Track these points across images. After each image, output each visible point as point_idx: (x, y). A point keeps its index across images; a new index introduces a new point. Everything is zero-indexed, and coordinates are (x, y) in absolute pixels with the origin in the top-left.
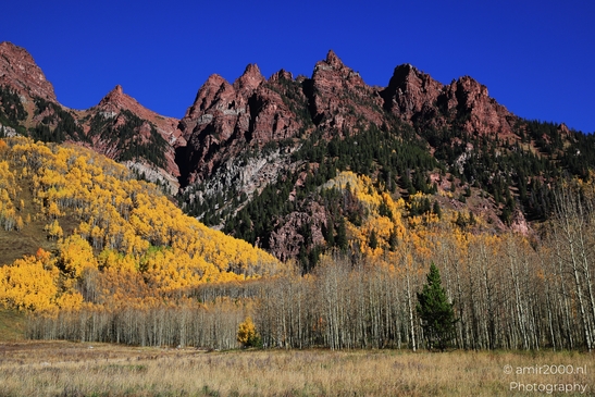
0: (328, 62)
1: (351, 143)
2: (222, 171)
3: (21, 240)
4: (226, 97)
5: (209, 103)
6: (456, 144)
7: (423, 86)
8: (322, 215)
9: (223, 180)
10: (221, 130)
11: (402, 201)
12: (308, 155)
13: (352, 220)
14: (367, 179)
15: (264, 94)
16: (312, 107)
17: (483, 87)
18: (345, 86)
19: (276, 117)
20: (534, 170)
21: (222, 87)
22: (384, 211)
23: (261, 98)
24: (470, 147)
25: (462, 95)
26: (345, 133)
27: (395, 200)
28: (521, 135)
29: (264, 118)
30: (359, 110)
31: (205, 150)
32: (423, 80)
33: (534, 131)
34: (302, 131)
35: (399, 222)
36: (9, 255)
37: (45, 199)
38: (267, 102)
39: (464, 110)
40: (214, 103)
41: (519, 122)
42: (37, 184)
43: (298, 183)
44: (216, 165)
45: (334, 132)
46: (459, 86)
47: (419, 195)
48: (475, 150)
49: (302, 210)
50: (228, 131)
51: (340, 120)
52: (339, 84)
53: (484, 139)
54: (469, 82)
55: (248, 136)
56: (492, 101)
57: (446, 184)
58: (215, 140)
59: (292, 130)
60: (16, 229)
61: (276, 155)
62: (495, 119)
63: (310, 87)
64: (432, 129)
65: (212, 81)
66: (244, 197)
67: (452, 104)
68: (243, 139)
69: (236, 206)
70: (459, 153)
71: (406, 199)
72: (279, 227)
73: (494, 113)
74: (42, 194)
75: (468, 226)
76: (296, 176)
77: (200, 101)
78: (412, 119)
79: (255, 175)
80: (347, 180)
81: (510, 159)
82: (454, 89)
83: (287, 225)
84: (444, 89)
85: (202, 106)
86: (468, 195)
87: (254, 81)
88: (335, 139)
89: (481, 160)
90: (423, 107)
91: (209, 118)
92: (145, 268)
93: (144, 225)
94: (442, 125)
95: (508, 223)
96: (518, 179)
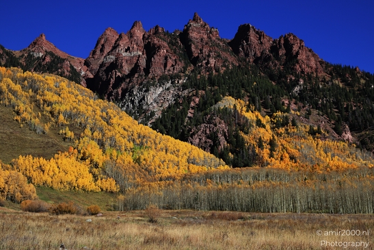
0: (195, 20)
1: (223, 77)
2: (130, 95)
3: (50, 140)
4: (124, 43)
5: (107, 49)
6: (291, 79)
7: (260, 39)
8: (223, 126)
9: (132, 102)
10: (122, 67)
11: (267, 117)
12: (194, 84)
13: (242, 130)
14: (242, 101)
15: (156, 42)
16: (189, 52)
17: (301, 40)
18: (210, 38)
19: (166, 58)
20: (347, 98)
21: (120, 37)
22: (259, 123)
23: (154, 44)
24: (302, 82)
25: (288, 46)
26: (217, 71)
27: (264, 117)
28: (331, 74)
29: (157, 59)
30: (224, 55)
31: (112, 81)
32: (260, 35)
33: (338, 71)
34: (185, 69)
35: (270, 131)
36: (49, 151)
37: (51, 113)
38: (159, 47)
39: (292, 58)
40: (114, 48)
41: (327, 65)
43: (192, 104)
44: (124, 91)
45: (209, 70)
46: (286, 40)
47: (279, 113)
48: (305, 84)
49: (209, 122)
50: (127, 69)
51: (212, 61)
52: (205, 36)
53: (309, 77)
54: (292, 37)
55: (147, 71)
56: (310, 51)
57: (293, 106)
58: (118, 74)
59: (179, 67)
60: (44, 133)
61: (169, 85)
62: (313, 63)
63: (185, 36)
64: (270, 68)
65: (108, 32)
66: (153, 114)
67: (282, 52)
68: (143, 73)
69: (148, 120)
70: (294, 86)
71: (270, 116)
72: (194, 134)
73: (312, 59)
75: (317, 135)
76: (189, 99)
77: (100, 46)
78: (254, 62)
79: (157, 98)
80: (228, 102)
81: (329, 90)
82: (282, 42)
83: (200, 133)
84: (274, 42)
85: (102, 50)
86: (309, 113)
87: (139, 33)
88: (211, 74)
89: (311, 90)
90: (262, 53)
91: (112, 58)
92: (137, 161)
93: (122, 131)
94: (277, 66)
95: (340, 133)
96: (337, 104)
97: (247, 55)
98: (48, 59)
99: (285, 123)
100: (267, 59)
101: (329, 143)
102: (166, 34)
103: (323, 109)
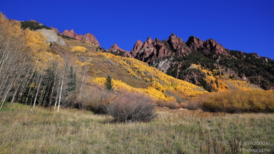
1: (189, 57)
4: (146, 45)
5: (139, 49)
6: (215, 57)
8: (196, 76)
10: (146, 54)
12: (176, 59)
13: (203, 77)
14: (199, 66)
16: (173, 48)
17: (216, 41)
18: (179, 42)
19: (164, 50)
20: (240, 63)
21: (144, 43)
22: (208, 74)
23: (159, 45)
24: (219, 57)
25: (211, 44)
26: (185, 54)
27: (209, 71)
28: (230, 54)
29: (161, 51)
30: (186, 48)
31: (143, 59)
32: (198, 40)
33: (233, 53)
34: (172, 54)
35: (213, 77)
38: (161, 46)
39: (213, 49)
40: (142, 47)
41: (228, 51)
43: (179, 67)
45: (182, 54)
46: (210, 42)
47: (215, 70)
48: (221, 58)
49: (190, 74)
50: (148, 55)
51: (183, 51)
53: (222, 55)
54: (212, 40)
55: (157, 55)
56: (220, 45)
57: (219, 67)
58: (145, 57)
59: (170, 53)
60: (140, 80)
61: (167, 60)
62: (222, 50)
64: (204, 53)
65: (139, 42)
67: (208, 46)
68: (156, 56)
70: (217, 59)
71: (211, 71)
73: (222, 48)
75: (233, 78)
76: (176, 65)
77: (136, 47)
78: (197, 50)
79: (163, 66)
80: (194, 66)
81: (232, 60)
82: (208, 42)
83: (187, 78)
84: (204, 42)
85: (136, 48)
86: (227, 70)
87: (150, 41)
88: (183, 56)
89: (224, 61)
90: (200, 47)
91: (142, 51)
94: (207, 52)
95: (241, 78)
96: (236, 66)
97: (194, 48)
98: (118, 52)
99: (218, 74)
100: (203, 49)
101: (238, 81)
102: (163, 41)
103: (231, 67)
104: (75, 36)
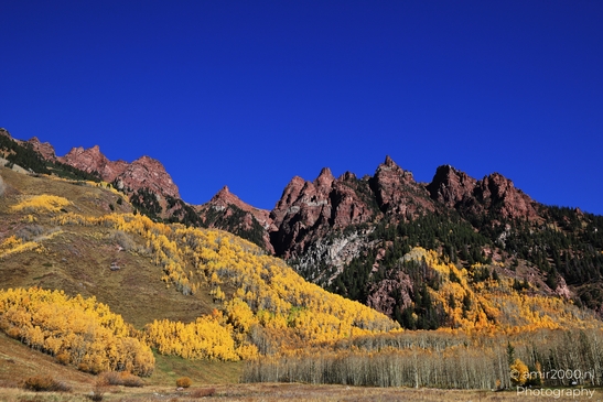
0: (386, 164)
1: (415, 225)
2: (312, 249)
3: (196, 302)
4: (309, 193)
5: (293, 199)
6: (496, 225)
7: (461, 181)
8: (407, 282)
9: (315, 256)
10: (306, 218)
11: (464, 270)
12: (382, 235)
13: (431, 286)
14: (434, 253)
15: (342, 189)
16: (378, 199)
17: (509, 181)
18: (402, 182)
19: (352, 206)
20: (564, 244)
21: (306, 185)
22: (453, 278)
23: (339, 192)
24: (508, 227)
25: (494, 187)
26: (409, 218)
27: (460, 269)
28: (545, 217)
29: (343, 208)
30: (417, 200)
31: (296, 234)
32: (461, 177)
33: (555, 214)
34: (373, 217)
35: (466, 287)
36: (192, 314)
37: (206, 271)
38: (345, 195)
39: (498, 200)
40: (300, 198)
41: (541, 207)
42: (197, 259)
43: (378, 257)
44: (307, 245)
45: (400, 217)
46: (491, 181)
47: (478, 265)
48: (512, 229)
49: (391, 278)
50: (312, 220)
51: (403, 208)
52: (398, 181)
53: (518, 221)
54: (497, 177)
55: (331, 221)
56: (519, 192)
57: (496, 256)
58: (303, 226)
59: (366, 216)
60: (191, 294)
61: (355, 236)
62: (523, 205)
63: (374, 183)
64: (472, 213)
65: (295, 181)
66: (335, 269)
67: (487, 194)
68: (327, 224)
69: (330, 276)
70: (501, 232)
71: (468, 269)
72: (374, 292)
73: (522, 200)
74: (203, 267)
75: (524, 290)
76: (375, 252)
77: (286, 196)
78: (455, 206)
79: (341, 252)
80: (418, 254)
81: (542, 236)
82: (487, 183)
83: (381, 290)
84: (478, 183)
85: (288, 201)
86: (516, 264)
87: (327, 181)
88: (402, 222)
89: (519, 237)
90: (463, 197)
91: (297, 209)
92: (292, 324)
93: (282, 290)
94: (480, 211)
95: (553, 287)
96: (552, 252)
97: (447, 199)
98: (230, 213)
99: (484, 277)
100: (470, 203)
101: (539, 299)
102: (354, 179)
103: (534, 259)
104: (102, 164)
